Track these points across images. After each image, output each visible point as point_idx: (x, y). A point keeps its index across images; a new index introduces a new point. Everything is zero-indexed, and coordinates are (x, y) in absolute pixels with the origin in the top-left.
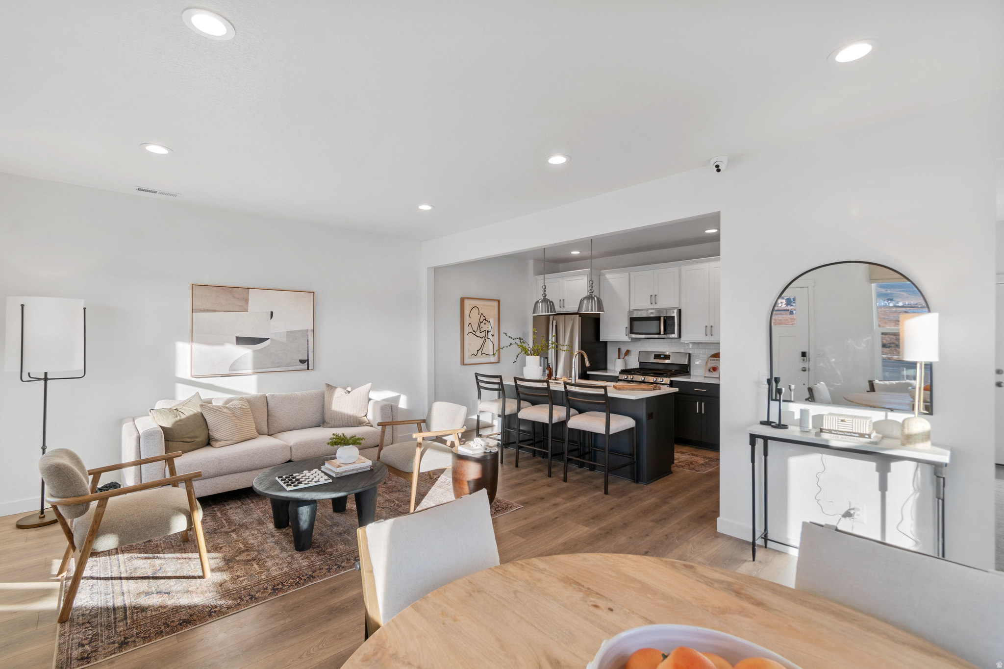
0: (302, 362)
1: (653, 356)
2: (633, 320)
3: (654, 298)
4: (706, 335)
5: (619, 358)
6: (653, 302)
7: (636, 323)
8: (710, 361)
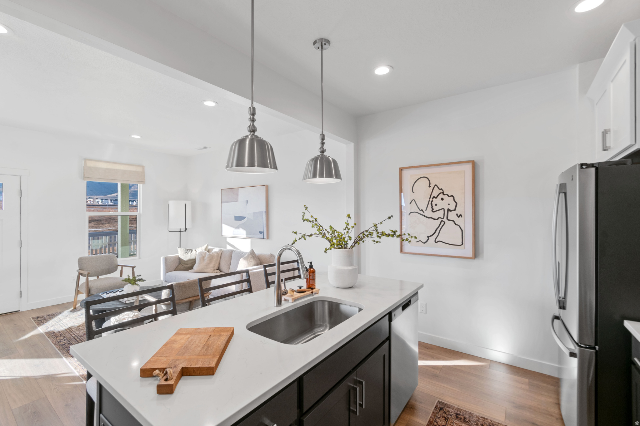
0: (261, 233)
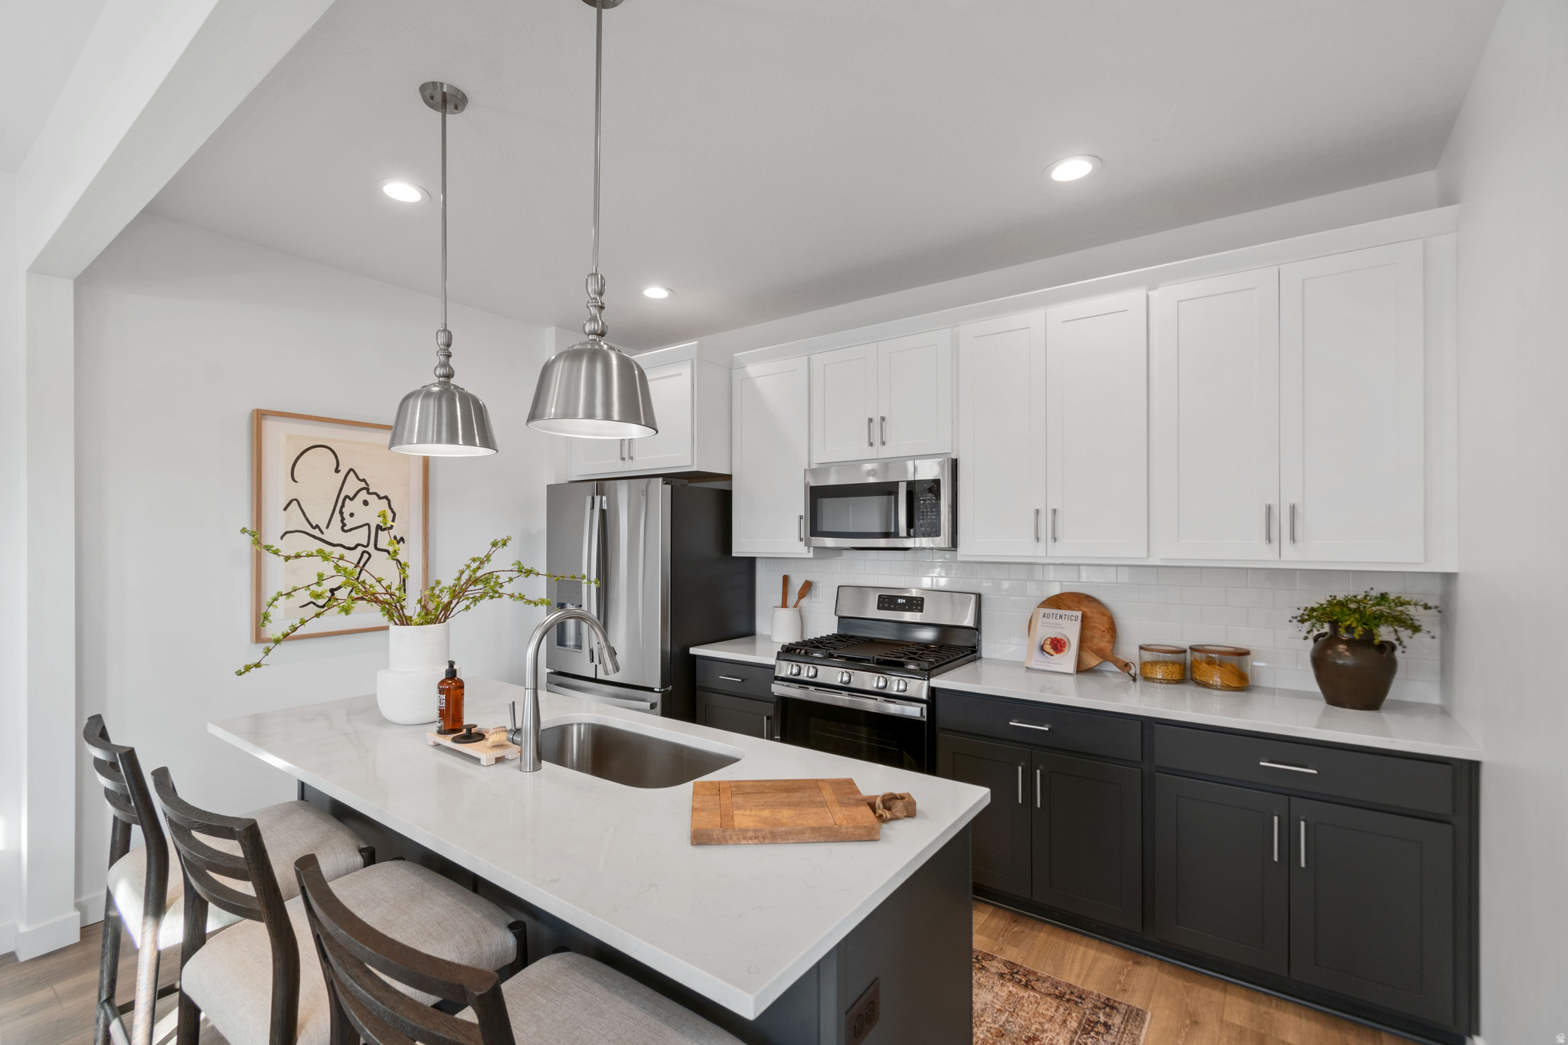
1: (873, 601)
2: (818, 495)
3: (877, 427)
4: (1038, 539)
5: (784, 605)
6: (877, 440)
7: (827, 504)
8: (1041, 619)
